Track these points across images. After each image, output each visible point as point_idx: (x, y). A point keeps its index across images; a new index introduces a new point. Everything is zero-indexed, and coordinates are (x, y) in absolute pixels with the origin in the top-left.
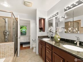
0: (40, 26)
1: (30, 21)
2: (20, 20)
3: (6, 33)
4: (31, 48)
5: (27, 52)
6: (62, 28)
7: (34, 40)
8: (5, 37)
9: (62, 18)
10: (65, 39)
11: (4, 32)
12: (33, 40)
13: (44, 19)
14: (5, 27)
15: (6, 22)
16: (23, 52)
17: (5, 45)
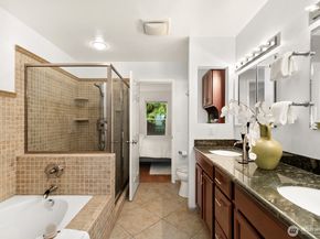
0: (207, 101)
1: (170, 85)
2: (139, 84)
3: (103, 125)
4: (173, 181)
5: (157, 191)
6: (293, 104)
7: (184, 153)
8: (100, 137)
9: (293, 57)
10: (309, 159)
11: (98, 123)
12: (180, 153)
13: (222, 73)
14: (101, 108)
15: (102, 95)
16: (146, 190)
17: (92, 158)
